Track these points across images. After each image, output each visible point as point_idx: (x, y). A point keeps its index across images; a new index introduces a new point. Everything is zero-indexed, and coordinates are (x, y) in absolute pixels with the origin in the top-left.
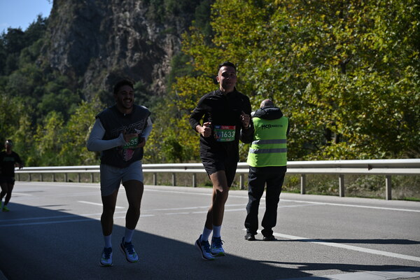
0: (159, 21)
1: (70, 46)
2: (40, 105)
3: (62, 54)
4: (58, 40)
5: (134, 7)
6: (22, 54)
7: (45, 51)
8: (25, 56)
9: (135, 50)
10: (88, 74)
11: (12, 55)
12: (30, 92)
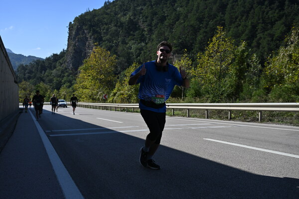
1: (73, 61)
2: (63, 81)
3: (70, 63)
4: (68, 59)
6: (57, 63)
7: (65, 62)
8: (59, 63)
11: (54, 63)
12: (60, 76)
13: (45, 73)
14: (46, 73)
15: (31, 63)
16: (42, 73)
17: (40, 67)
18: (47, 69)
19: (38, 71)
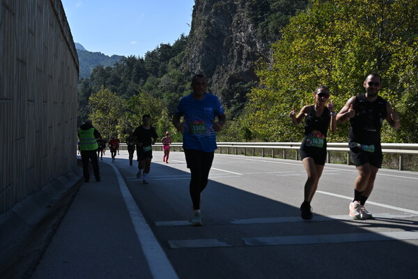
0: (264, 39)
1: (203, 57)
3: (197, 63)
4: (194, 52)
5: (248, 29)
6: (170, 62)
7: (185, 59)
8: (172, 64)
9: (247, 59)
10: (215, 76)
11: (164, 63)
12: (175, 89)
13: (144, 84)
14: (148, 83)
15: (117, 64)
16: (138, 83)
17: (134, 70)
18: (148, 76)
19: (130, 80)
